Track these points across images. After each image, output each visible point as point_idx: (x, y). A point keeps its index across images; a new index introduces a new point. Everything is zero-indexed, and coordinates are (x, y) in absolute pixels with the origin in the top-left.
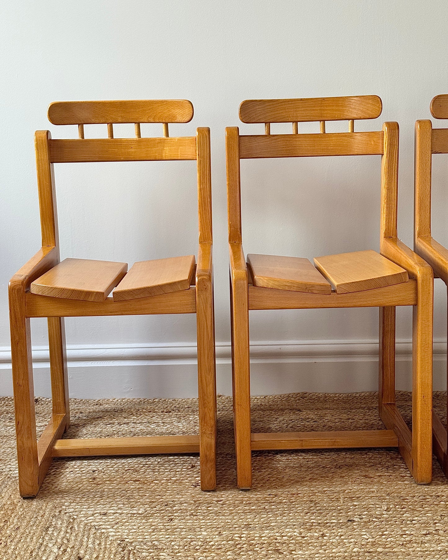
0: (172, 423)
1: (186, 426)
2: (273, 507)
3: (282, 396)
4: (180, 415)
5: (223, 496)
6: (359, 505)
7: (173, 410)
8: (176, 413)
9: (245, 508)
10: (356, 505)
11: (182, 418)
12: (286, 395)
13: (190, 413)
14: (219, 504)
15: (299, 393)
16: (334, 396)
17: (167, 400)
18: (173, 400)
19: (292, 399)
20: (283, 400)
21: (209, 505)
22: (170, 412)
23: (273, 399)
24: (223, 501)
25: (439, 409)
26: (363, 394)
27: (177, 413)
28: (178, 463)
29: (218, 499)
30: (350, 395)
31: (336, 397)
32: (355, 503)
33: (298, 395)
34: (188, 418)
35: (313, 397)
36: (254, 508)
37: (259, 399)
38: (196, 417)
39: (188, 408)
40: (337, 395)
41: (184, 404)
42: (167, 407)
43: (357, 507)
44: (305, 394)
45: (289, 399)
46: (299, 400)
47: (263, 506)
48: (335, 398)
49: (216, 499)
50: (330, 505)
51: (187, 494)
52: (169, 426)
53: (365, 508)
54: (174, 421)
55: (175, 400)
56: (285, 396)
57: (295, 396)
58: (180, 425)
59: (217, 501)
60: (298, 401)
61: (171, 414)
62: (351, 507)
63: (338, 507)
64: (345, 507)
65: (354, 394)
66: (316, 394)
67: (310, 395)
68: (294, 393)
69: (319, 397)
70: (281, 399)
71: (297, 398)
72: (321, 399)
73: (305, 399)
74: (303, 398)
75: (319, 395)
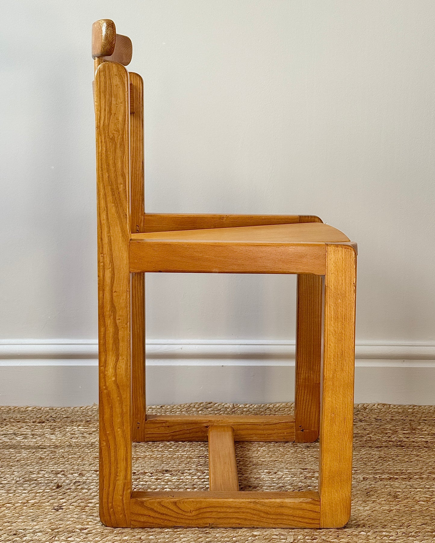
0: (44, 434)
1: (60, 438)
2: (151, 537)
3: (182, 406)
4: (56, 425)
5: (90, 523)
6: (259, 535)
7: (48, 420)
8: (50, 424)
9: (116, 538)
10: (256, 536)
11: (57, 430)
12: (188, 405)
13: (68, 424)
14: (83, 533)
15: (203, 403)
16: (243, 406)
17: (42, 409)
18: (50, 409)
19: (194, 409)
20: (183, 410)
21: (70, 535)
22: (43, 422)
23: (172, 409)
24: (88, 530)
25: (366, 424)
26: (277, 405)
27: (52, 424)
28: (41, 483)
29: (82, 527)
30: (262, 405)
31: (246, 408)
32: (255, 533)
33: (201, 405)
34: (64, 430)
35: (219, 408)
36: (126, 538)
37: (154, 409)
38: (75, 428)
39: (66, 417)
40: (247, 406)
41: (62, 413)
42: (41, 417)
43: (257, 537)
44: (210, 403)
45: (190, 410)
46: (202, 410)
47: (139, 536)
48: (244, 409)
49: (80, 526)
50: (224, 535)
51: (44, 520)
52: (39, 438)
53: (266, 539)
54: (46, 432)
55: (52, 409)
56: (186, 406)
57: (198, 407)
58: (53, 437)
59: (81, 529)
60: (200, 412)
61: (44, 424)
62: (250, 538)
63: (234, 539)
64: (242, 538)
65: (268, 405)
66: (223, 404)
67: (215, 405)
68: (197, 403)
69: (226, 407)
70: (181, 410)
71: (199, 408)
72: (228, 410)
73: (209, 409)
74: (207, 409)
75: (226, 406)
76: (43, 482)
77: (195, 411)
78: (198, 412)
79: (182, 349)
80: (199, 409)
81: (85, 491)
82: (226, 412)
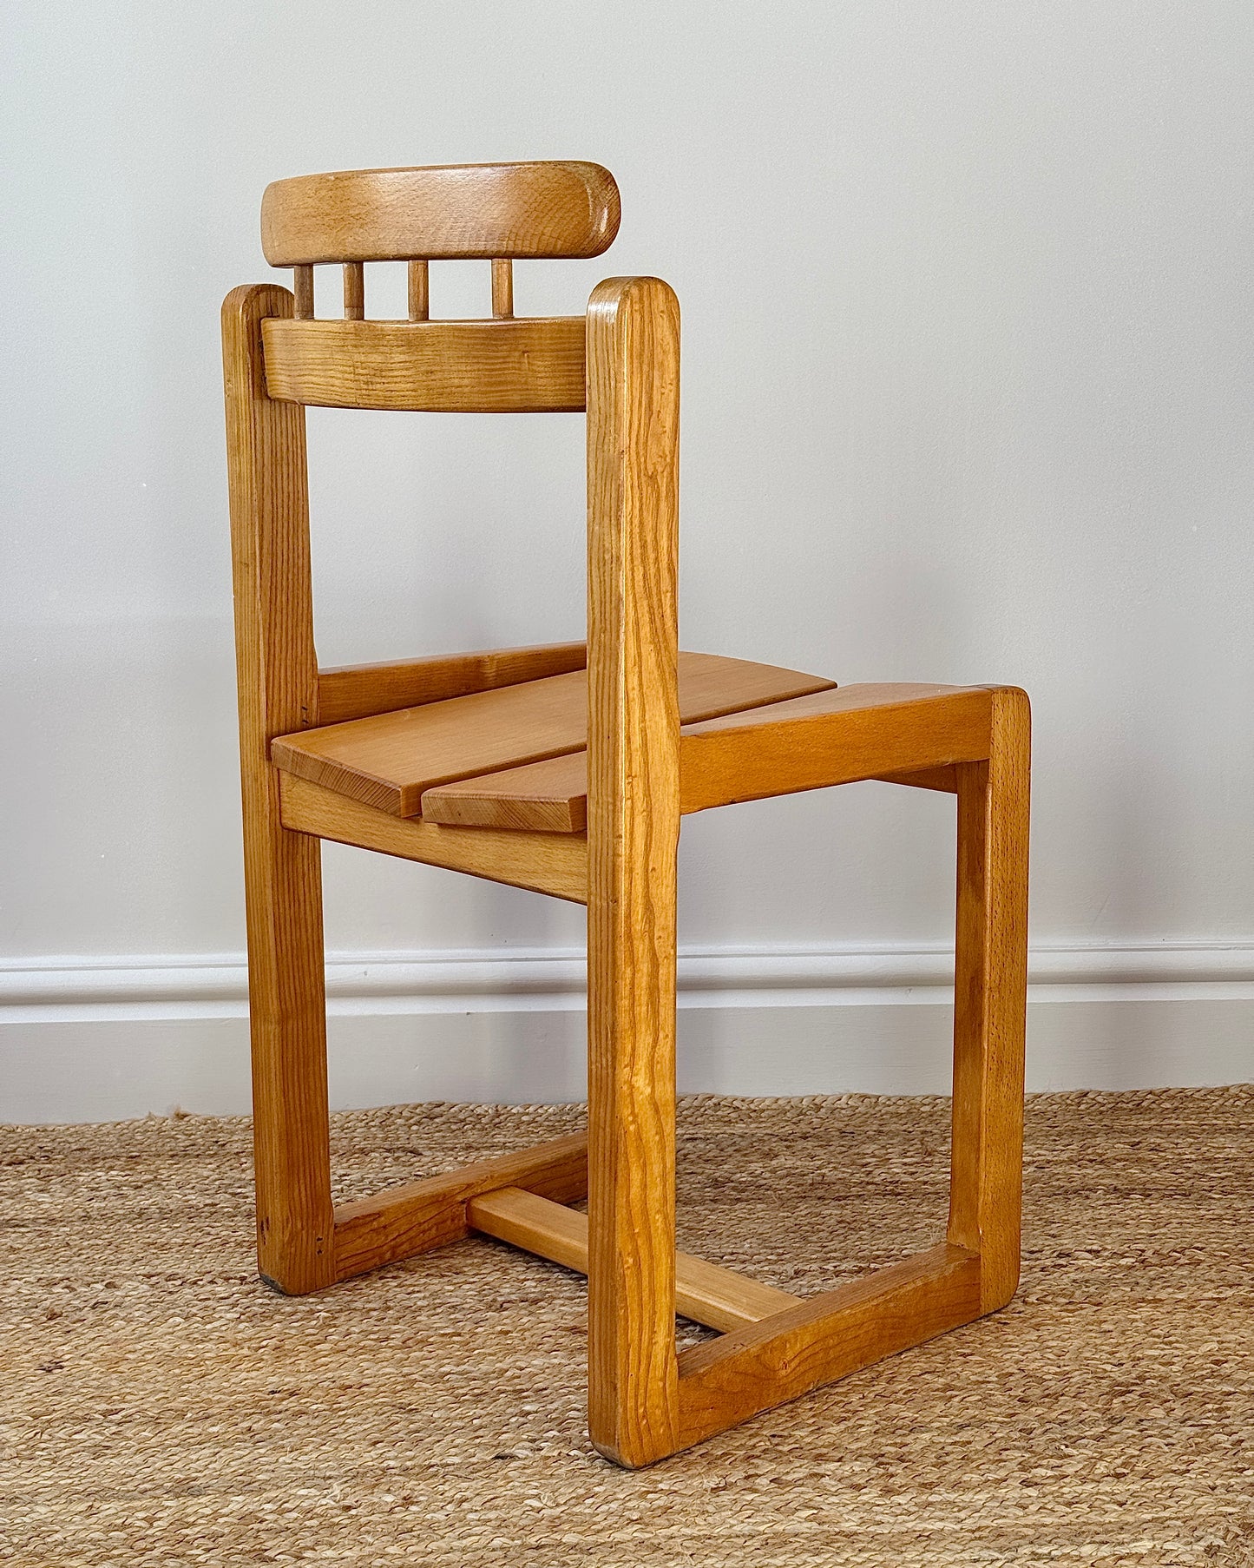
0: (21, 1192)
1: (62, 1201)
2: (276, 1425)
3: (370, 1113)
4: (51, 1170)
5: (129, 1398)
6: (536, 1412)
7: (32, 1158)
8: (37, 1167)
9: (190, 1430)
10: (529, 1413)
11: (55, 1179)
12: (384, 1111)
13: (83, 1166)
14: (111, 1421)
15: (421, 1105)
16: (521, 1110)
17: (19, 1130)
18: (38, 1130)
19: (399, 1121)
20: (371, 1123)
21: (78, 1428)
22: (21, 1163)
23: (343, 1122)
24: (123, 1413)
25: (816, 1144)
27: (42, 1166)
28: (11, 1308)
29: (109, 1407)
30: (568, 1107)
31: (528, 1114)
32: (527, 1408)
33: (417, 1111)
34: (72, 1179)
35: (461, 1116)
36: (215, 1429)
38: (99, 1174)
39: (79, 1150)
40: (531, 1109)
41: (70, 1140)
42: (15, 1150)
43: (530, 1417)
44: (439, 1106)
45: (388, 1122)
46: (419, 1123)
47: (246, 1425)
48: (524, 1118)
49: (103, 1406)
50: (453, 1414)
51: (16, 1395)
52: (9, 1202)
53: (552, 1420)
54: (27, 1187)
55: (45, 1131)
56: (379, 1114)
57: (409, 1114)
58: (45, 1197)
59: (105, 1414)
60: (415, 1128)
61: (22, 1168)
62: (513, 1420)
63: (475, 1421)
64: (495, 1420)
66: (471, 1107)
67: (452, 1110)
68: (407, 1106)
69: (478, 1115)
70: (367, 1123)
71: (413, 1117)
72: (483, 1120)
73: (437, 1120)
74: (432, 1119)
75: (479, 1110)
76: (15, 1305)
77: (401, 1126)
78: (410, 1127)
79: (365, 973)
80: (412, 1121)
81: (118, 1324)
82: (478, 1126)
